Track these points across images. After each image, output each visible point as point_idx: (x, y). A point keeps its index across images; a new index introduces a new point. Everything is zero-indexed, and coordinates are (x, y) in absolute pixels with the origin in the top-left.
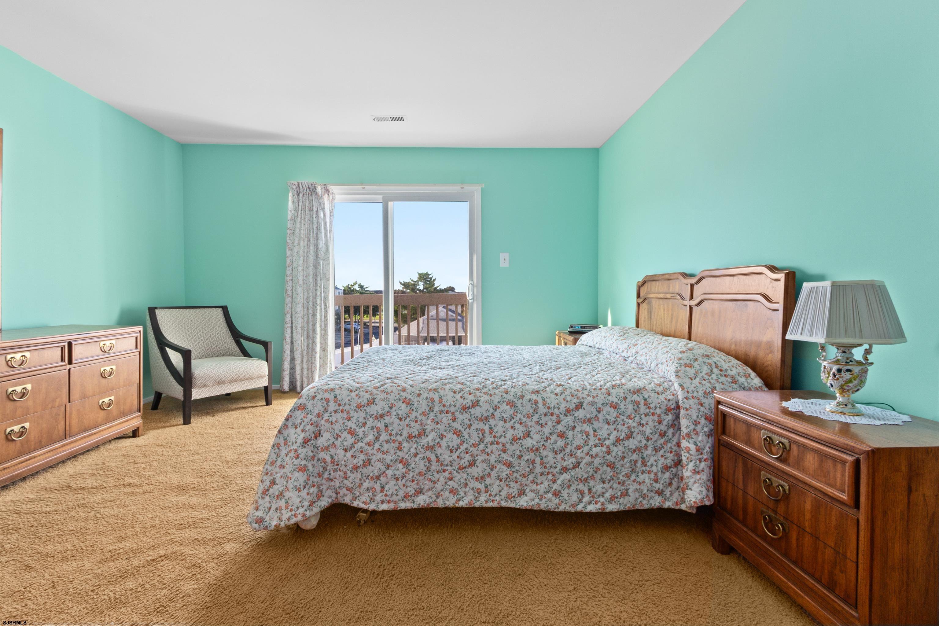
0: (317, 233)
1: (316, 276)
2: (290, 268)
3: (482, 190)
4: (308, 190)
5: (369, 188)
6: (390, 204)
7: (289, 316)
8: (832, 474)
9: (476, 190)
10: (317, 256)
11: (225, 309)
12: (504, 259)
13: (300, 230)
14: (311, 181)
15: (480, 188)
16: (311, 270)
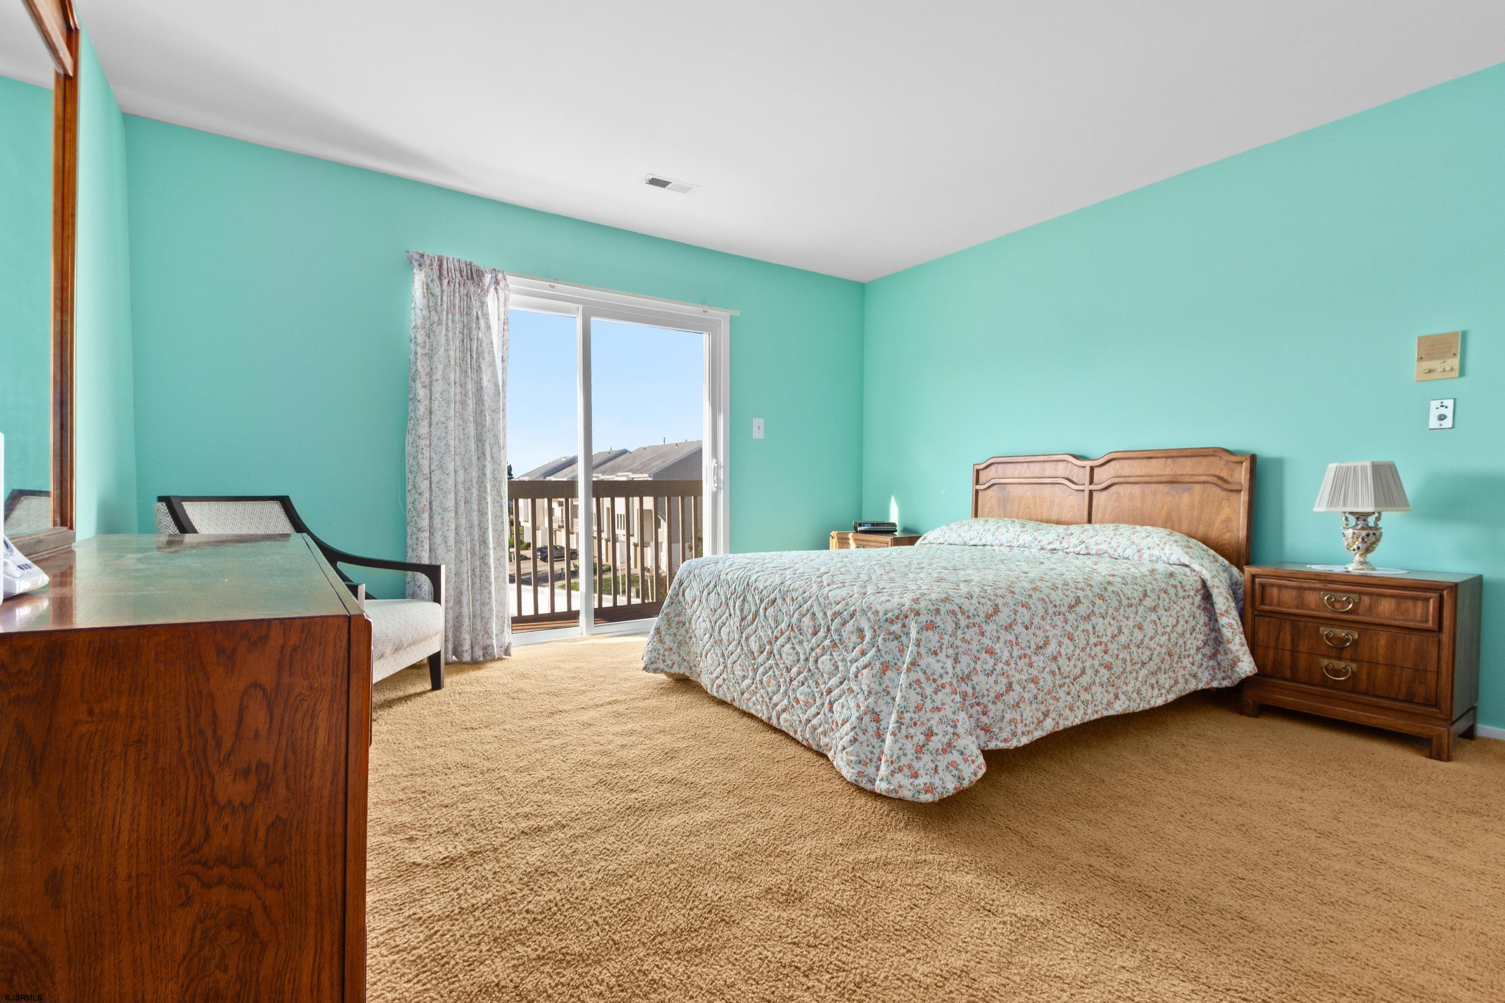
0: (478, 360)
1: (480, 440)
2: (425, 423)
3: (732, 320)
4: (458, 274)
5: (562, 288)
6: (596, 322)
7: (426, 515)
8: (1411, 611)
9: (722, 316)
10: (480, 401)
11: (285, 502)
12: (758, 429)
13: (447, 350)
14: (466, 257)
15: (729, 314)
16: (471, 429)
